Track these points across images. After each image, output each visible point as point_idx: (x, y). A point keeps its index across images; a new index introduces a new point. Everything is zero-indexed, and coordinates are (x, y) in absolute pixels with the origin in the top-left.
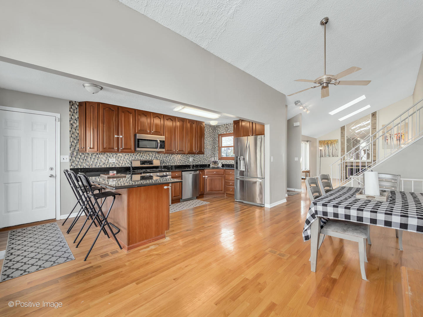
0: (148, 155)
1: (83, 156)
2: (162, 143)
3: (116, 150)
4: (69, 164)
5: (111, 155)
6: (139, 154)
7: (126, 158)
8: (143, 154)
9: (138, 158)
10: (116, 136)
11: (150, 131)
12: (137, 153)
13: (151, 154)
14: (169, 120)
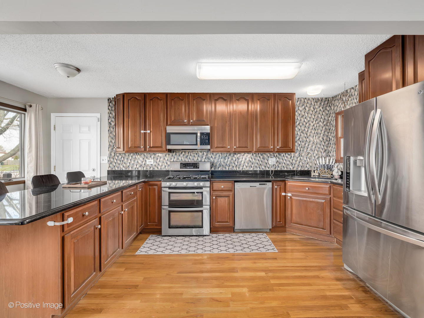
0: (195, 155)
1: (120, 157)
2: (206, 137)
3: (143, 150)
4: (108, 165)
5: (149, 155)
6: (183, 153)
7: (167, 159)
8: (190, 153)
9: (182, 159)
10: (142, 132)
11: (189, 121)
12: (180, 153)
13: (200, 154)
14: (220, 100)
